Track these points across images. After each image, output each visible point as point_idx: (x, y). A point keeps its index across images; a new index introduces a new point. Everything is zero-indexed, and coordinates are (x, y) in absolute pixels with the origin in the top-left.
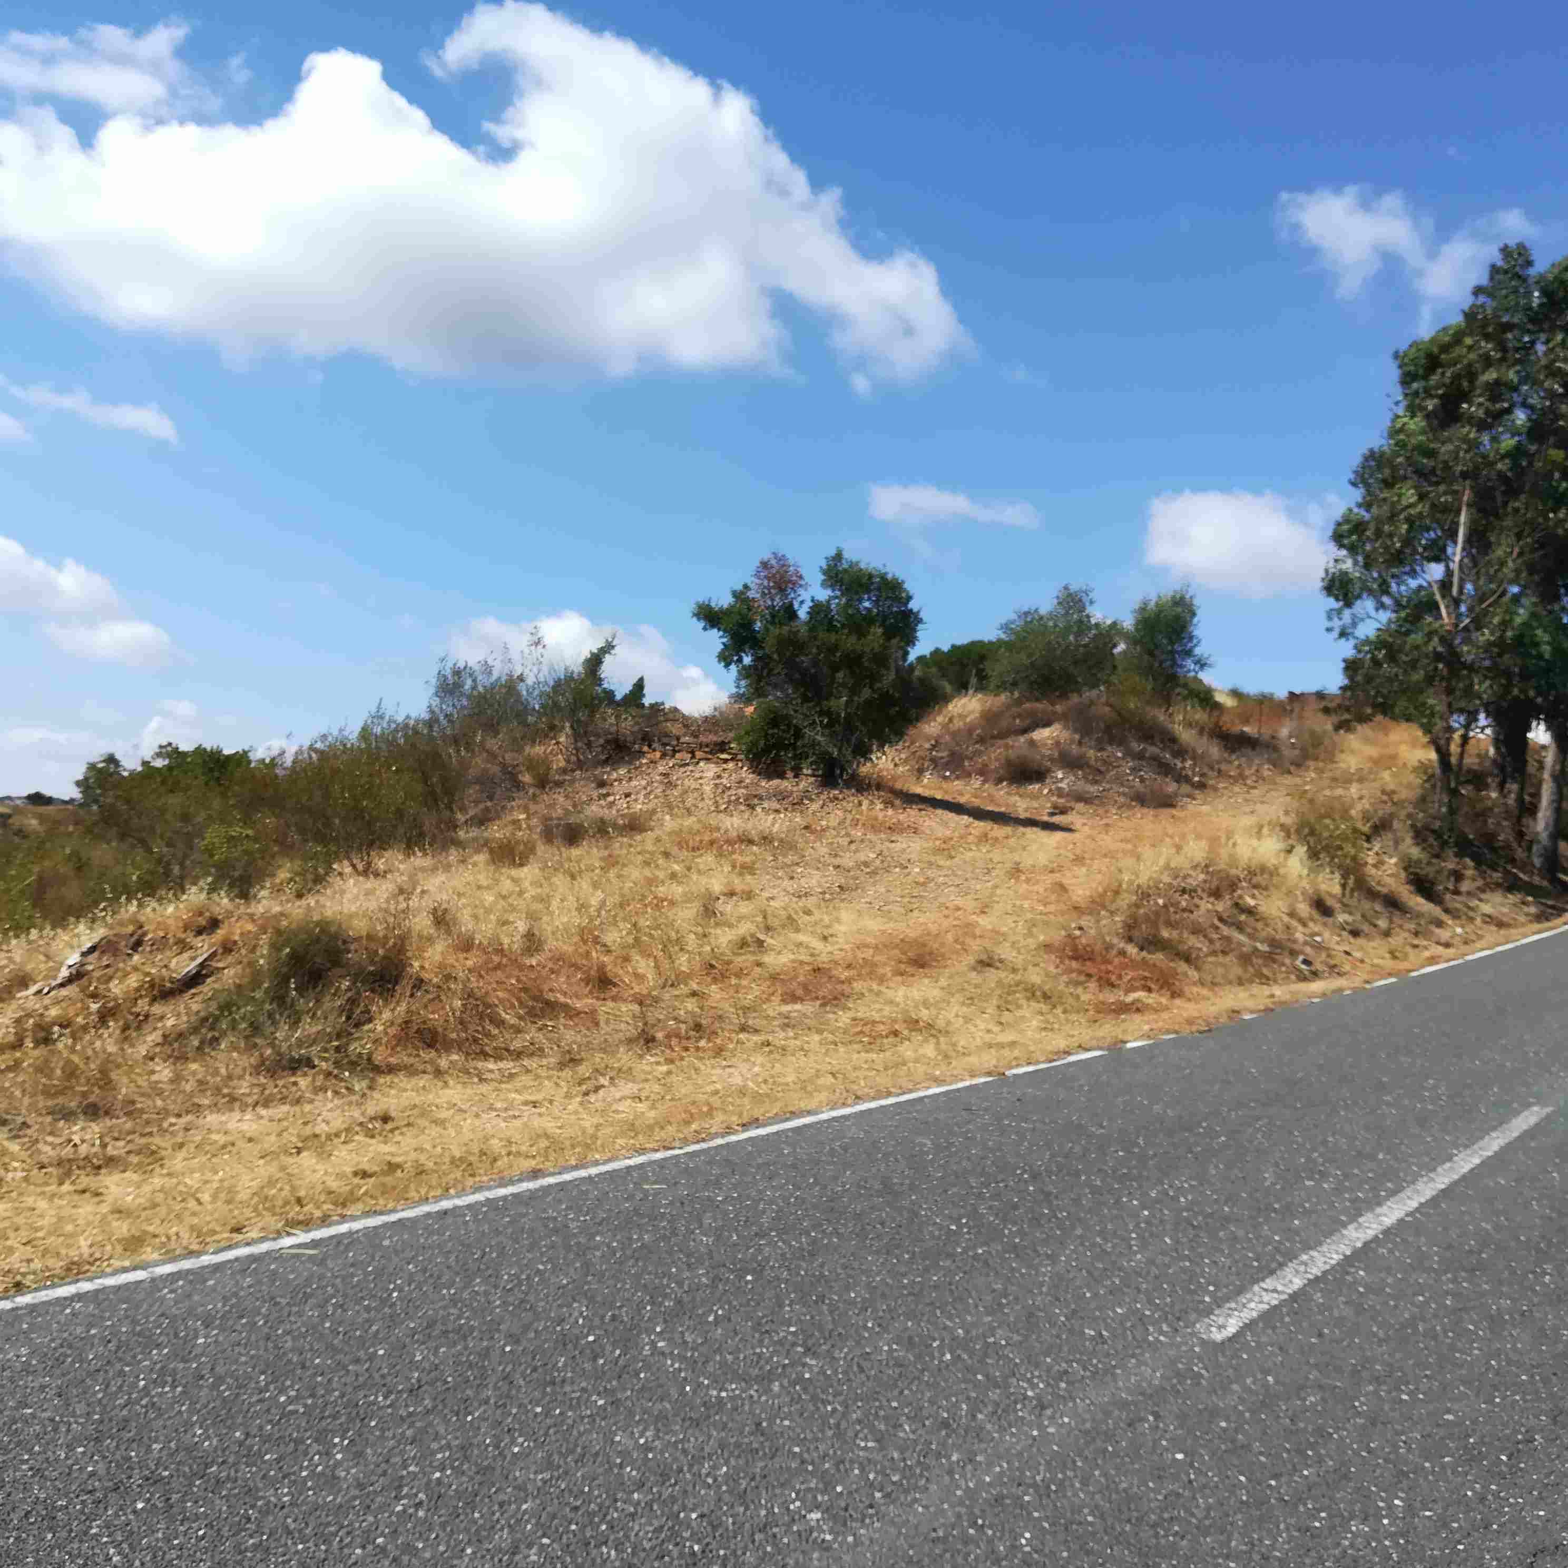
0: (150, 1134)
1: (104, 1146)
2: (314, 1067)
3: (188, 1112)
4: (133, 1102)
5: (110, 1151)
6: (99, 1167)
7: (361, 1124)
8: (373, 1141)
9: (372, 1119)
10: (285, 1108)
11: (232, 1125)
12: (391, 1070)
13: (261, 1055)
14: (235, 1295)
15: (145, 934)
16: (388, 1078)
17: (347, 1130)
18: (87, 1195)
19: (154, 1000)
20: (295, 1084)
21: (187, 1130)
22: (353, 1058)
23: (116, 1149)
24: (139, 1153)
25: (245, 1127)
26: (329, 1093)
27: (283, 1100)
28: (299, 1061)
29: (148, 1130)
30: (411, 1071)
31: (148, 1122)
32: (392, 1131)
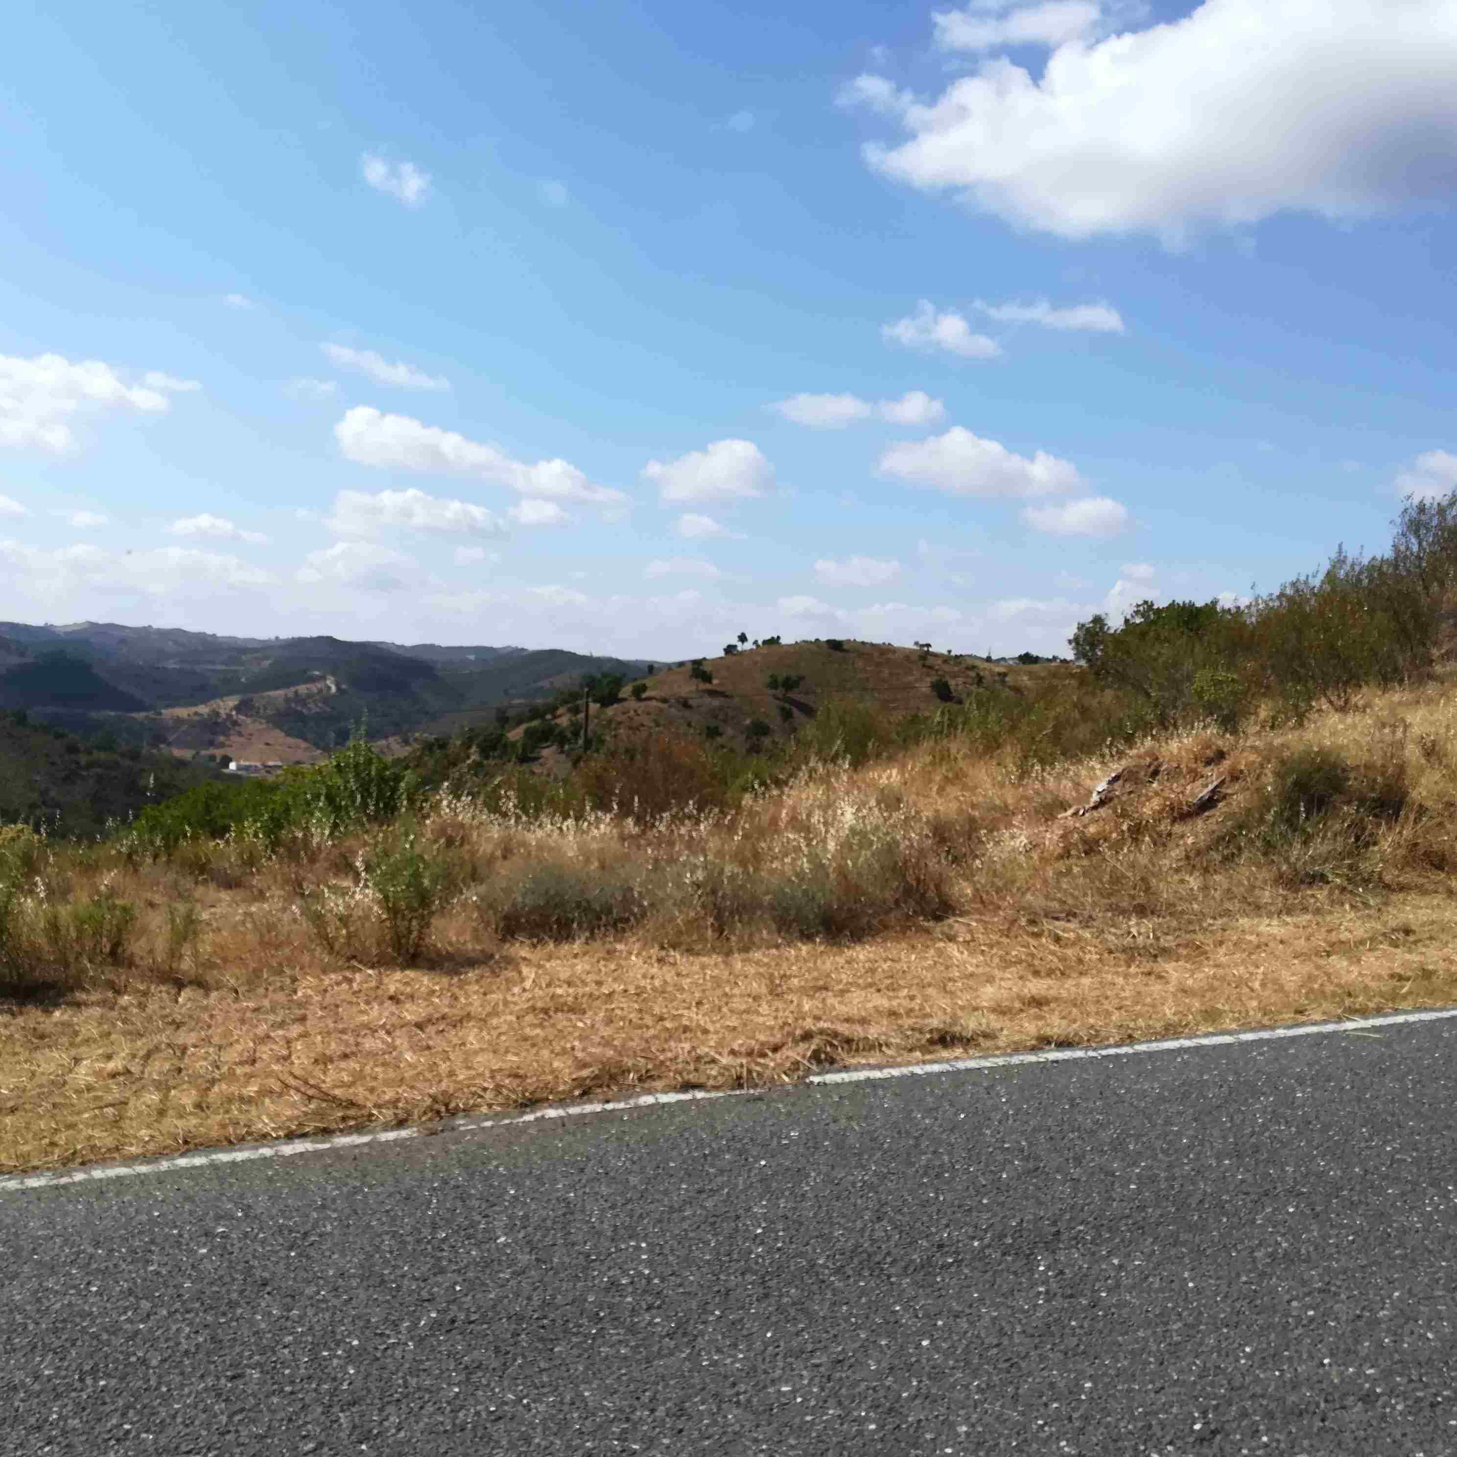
0: (1194, 931)
1: (1157, 939)
2: (1328, 882)
3: (1221, 916)
4: (1174, 905)
5: (1162, 942)
6: (1156, 956)
7: (1384, 934)
8: (1398, 951)
9: (1394, 930)
10: (1308, 917)
11: (1262, 928)
12: (1402, 888)
13: (1279, 869)
14: (1318, 1062)
15: (1160, 765)
16: (1401, 896)
17: (1372, 939)
18: (1153, 977)
19: (1174, 821)
20: (1313, 896)
21: (1224, 930)
22: (1366, 875)
23: (1168, 941)
24: (1186, 946)
25: (1275, 931)
26: (1347, 907)
27: (1305, 909)
28: (1314, 877)
29: (1191, 928)
30: (1423, 891)
31: (1190, 922)
32: (1415, 942)
